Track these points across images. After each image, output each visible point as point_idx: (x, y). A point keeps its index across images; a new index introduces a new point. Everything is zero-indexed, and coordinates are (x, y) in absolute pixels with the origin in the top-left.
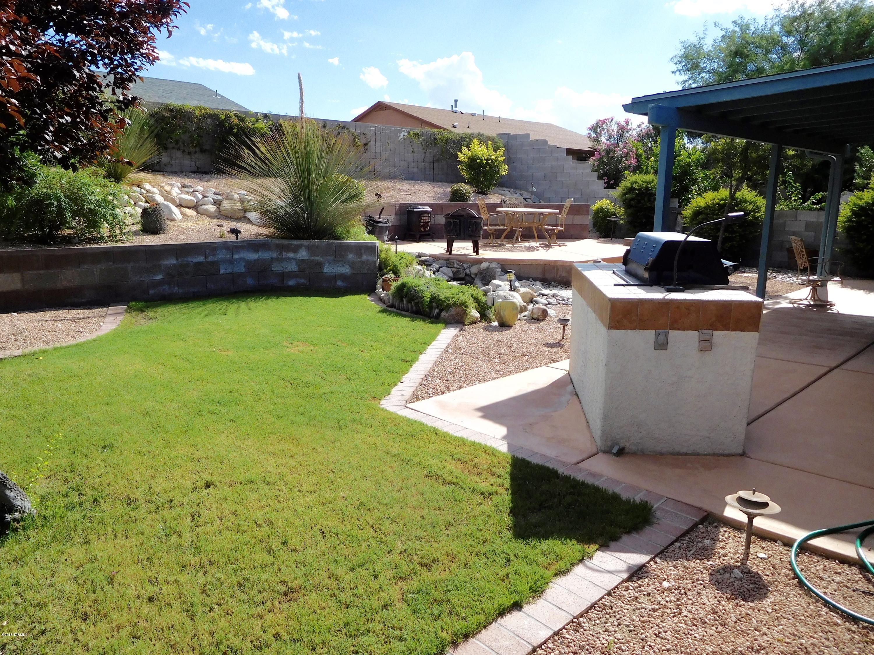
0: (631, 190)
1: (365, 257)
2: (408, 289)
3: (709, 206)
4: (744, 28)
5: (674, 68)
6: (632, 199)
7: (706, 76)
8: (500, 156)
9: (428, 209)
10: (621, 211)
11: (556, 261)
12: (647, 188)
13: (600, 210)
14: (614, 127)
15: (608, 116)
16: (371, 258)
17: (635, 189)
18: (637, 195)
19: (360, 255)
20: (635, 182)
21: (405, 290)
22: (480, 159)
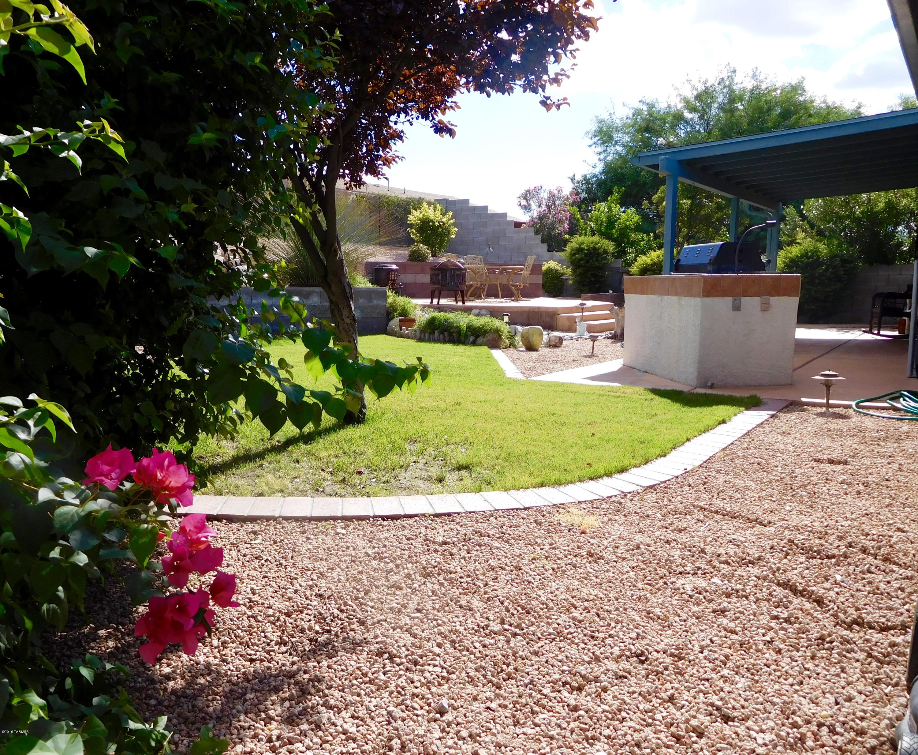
0: (579, 250)
1: (375, 302)
2: (440, 322)
3: (655, 263)
4: (651, 106)
5: (591, 142)
6: (581, 259)
7: (619, 148)
8: (448, 219)
9: (394, 267)
10: (568, 272)
11: (539, 308)
12: (594, 248)
13: (550, 270)
14: (545, 195)
15: (538, 184)
16: (381, 303)
17: (583, 249)
18: (586, 255)
19: (370, 300)
20: (583, 243)
21: (436, 323)
22: (432, 221)
